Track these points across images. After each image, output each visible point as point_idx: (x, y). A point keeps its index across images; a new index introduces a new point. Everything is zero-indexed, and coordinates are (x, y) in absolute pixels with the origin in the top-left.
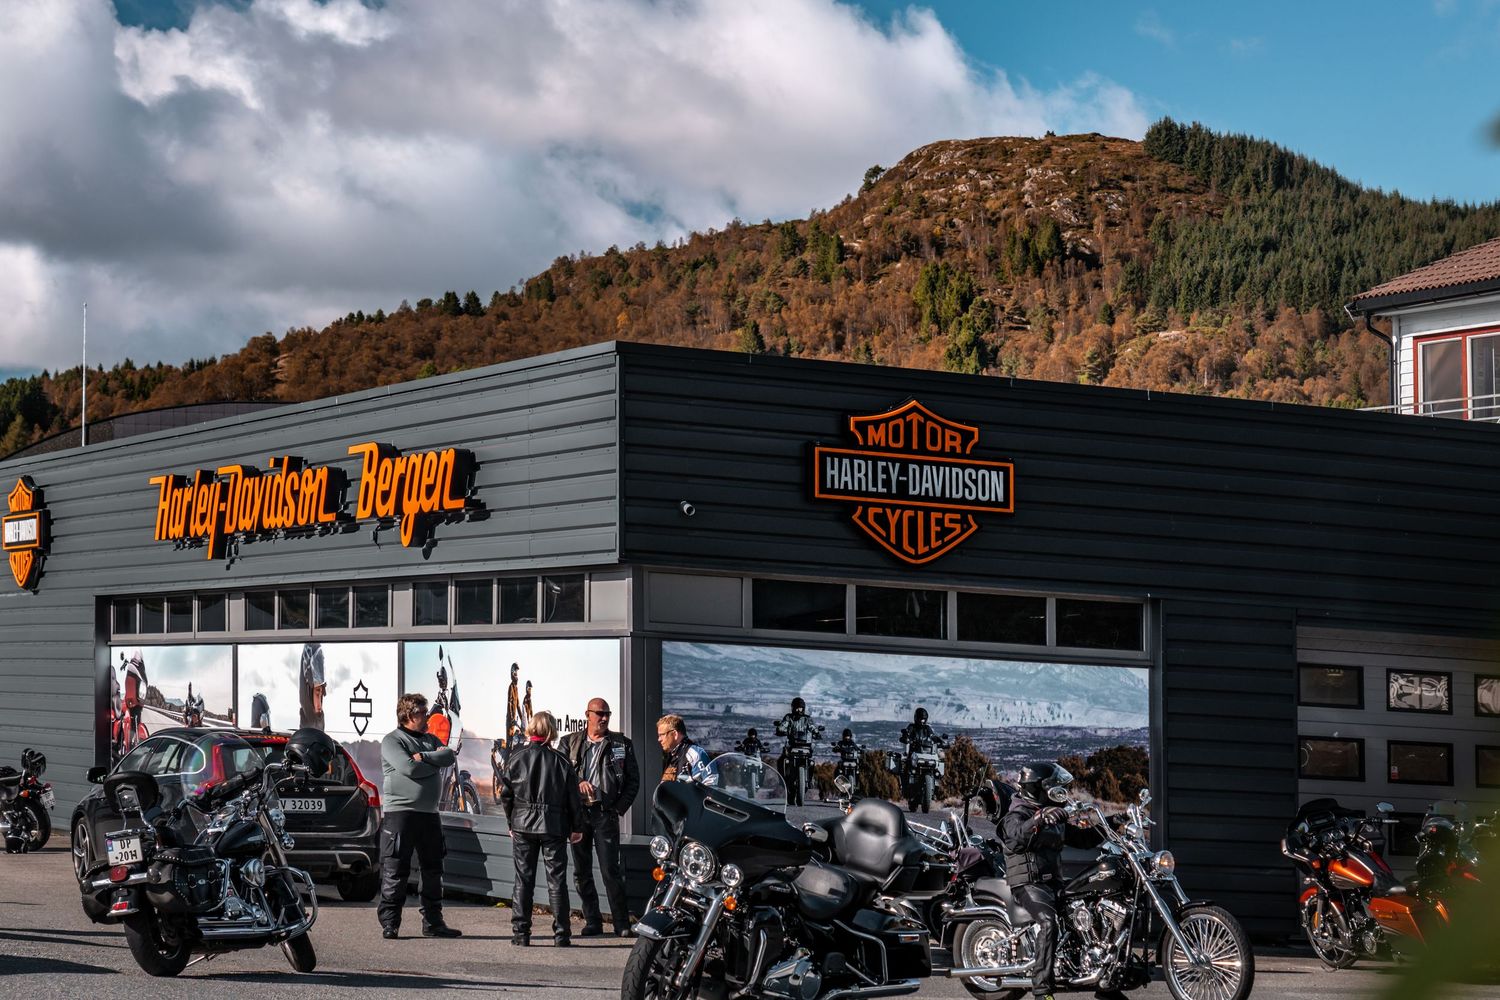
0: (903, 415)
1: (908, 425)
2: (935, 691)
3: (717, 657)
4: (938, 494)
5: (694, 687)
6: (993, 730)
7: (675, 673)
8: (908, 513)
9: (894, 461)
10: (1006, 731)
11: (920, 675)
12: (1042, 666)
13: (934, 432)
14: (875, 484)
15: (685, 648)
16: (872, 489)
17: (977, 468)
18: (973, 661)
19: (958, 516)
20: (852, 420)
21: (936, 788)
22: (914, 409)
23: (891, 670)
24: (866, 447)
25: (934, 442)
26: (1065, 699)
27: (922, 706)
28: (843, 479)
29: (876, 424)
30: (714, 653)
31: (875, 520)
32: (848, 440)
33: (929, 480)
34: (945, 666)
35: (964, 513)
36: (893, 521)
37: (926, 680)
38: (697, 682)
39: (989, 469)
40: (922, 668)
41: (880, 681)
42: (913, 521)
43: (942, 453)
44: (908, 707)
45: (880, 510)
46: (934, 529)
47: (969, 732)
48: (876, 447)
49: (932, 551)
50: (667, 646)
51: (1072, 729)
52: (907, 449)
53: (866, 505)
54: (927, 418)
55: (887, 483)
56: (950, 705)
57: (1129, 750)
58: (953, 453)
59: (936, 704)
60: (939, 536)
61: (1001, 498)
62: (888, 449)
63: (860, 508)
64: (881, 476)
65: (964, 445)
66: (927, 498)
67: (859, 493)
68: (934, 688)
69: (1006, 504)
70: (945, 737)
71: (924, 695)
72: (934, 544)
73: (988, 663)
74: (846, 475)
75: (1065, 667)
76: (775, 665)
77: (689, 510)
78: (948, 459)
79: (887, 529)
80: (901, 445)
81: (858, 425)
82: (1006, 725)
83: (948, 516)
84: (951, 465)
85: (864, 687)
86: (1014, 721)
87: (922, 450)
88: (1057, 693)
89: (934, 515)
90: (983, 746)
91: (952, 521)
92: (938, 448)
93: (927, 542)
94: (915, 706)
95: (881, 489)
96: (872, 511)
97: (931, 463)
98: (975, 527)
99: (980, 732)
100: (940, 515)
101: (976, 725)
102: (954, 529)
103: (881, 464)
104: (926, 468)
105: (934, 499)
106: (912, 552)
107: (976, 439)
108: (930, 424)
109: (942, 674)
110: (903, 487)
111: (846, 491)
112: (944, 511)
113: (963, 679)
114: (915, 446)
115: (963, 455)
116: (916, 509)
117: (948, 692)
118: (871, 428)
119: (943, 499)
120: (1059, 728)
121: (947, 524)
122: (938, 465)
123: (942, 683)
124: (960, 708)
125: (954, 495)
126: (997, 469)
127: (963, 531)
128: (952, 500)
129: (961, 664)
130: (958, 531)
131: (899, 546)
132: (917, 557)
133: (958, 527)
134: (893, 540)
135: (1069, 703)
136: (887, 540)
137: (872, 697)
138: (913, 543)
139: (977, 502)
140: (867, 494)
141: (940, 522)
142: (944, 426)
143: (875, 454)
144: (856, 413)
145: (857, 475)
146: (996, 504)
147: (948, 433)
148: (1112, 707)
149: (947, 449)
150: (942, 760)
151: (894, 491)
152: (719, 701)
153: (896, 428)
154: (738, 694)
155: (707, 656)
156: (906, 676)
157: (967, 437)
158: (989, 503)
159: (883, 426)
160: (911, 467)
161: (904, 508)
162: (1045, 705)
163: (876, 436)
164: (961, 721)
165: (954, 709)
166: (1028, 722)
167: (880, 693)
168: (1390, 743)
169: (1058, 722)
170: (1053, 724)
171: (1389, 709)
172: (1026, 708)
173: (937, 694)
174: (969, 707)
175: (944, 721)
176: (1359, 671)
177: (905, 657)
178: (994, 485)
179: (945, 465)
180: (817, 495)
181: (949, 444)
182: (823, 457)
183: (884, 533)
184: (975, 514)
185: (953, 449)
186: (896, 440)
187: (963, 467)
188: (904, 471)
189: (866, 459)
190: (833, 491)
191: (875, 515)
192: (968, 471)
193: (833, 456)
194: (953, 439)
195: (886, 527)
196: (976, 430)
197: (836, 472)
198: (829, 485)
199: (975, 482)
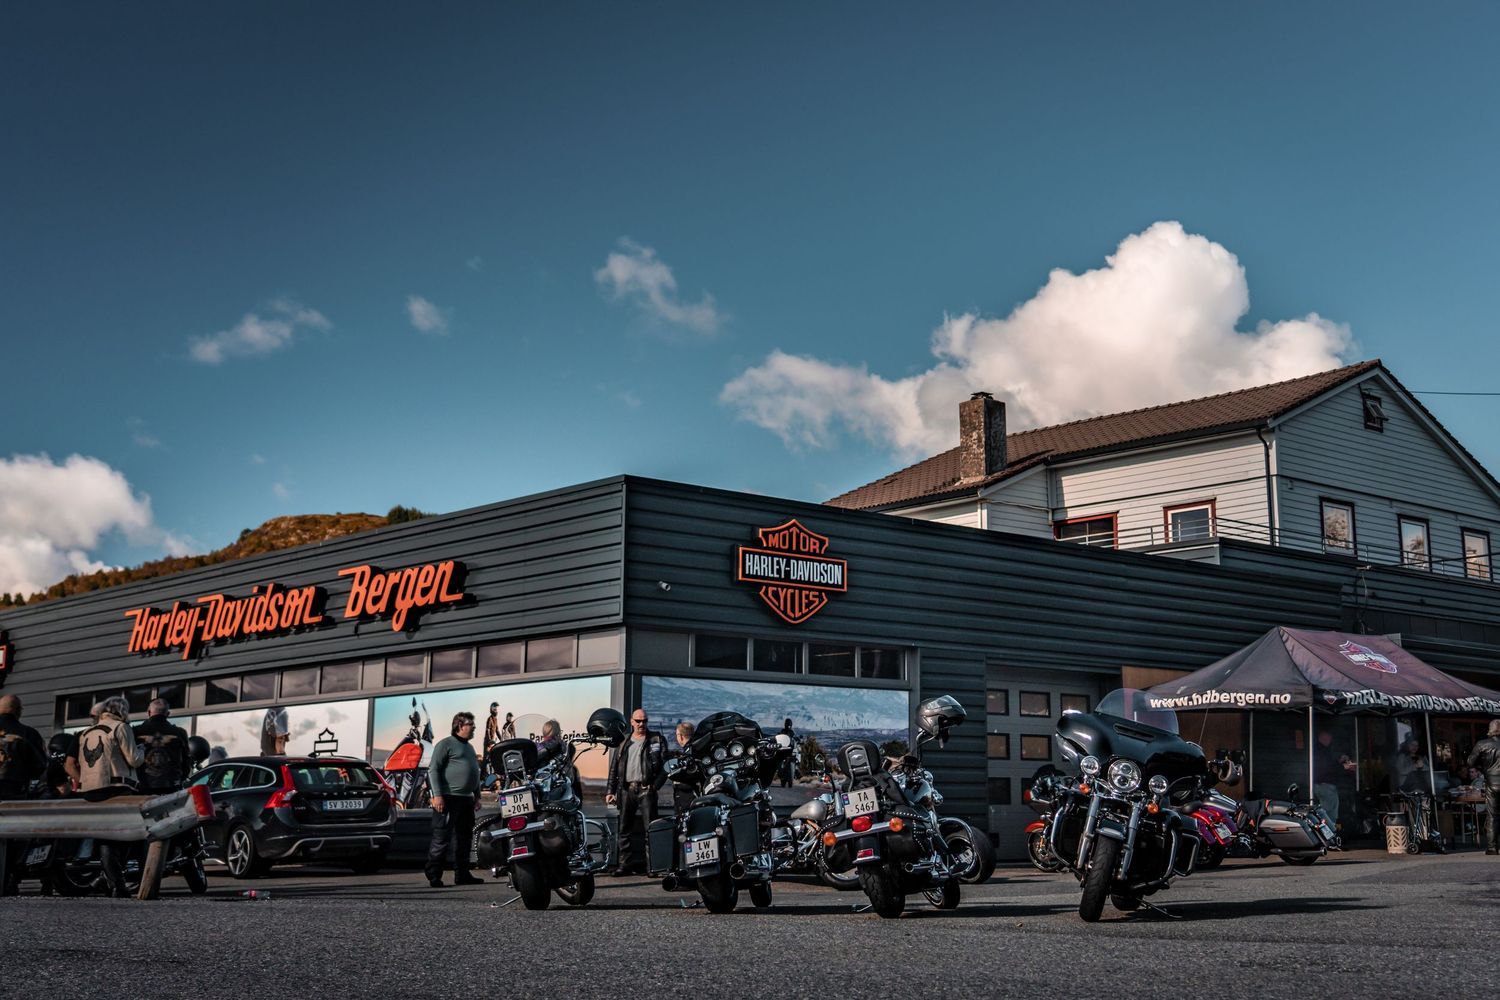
0: (788, 528)
1: (791, 534)
2: (796, 708)
3: (674, 687)
4: (807, 579)
5: (660, 707)
6: (827, 732)
7: (650, 697)
8: (790, 591)
9: (783, 557)
10: (834, 732)
11: (788, 696)
12: (853, 690)
13: (804, 538)
14: (773, 573)
15: (656, 681)
16: (771, 575)
17: (828, 563)
18: (817, 688)
19: (817, 593)
20: (761, 530)
21: (796, 771)
22: (794, 525)
23: (772, 694)
24: (767, 548)
25: (804, 547)
26: (865, 711)
27: (789, 717)
28: (755, 568)
29: (774, 533)
30: (672, 683)
31: (773, 595)
32: (757, 543)
33: (802, 570)
34: (803, 691)
35: (820, 591)
36: (782, 595)
37: (791, 700)
38: (661, 704)
39: (834, 563)
40: (789, 692)
41: (766, 701)
42: (793, 595)
43: (808, 553)
44: (781, 718)
45: (775, 589)
46: (804, 601)
47: (814, 733)
48: (773, 548)
49: (803, 615)
50: (646, 680)
51: (869, 730)
52: (790, 550)
53: (768, 585)
54: (801, 530)
55: (779, 571)
56: (805, 716)
57: (898, 743)
58: (814, 554)
59: (797, 715)
60: (807, 606)
61: (840, 583)
62: (779, 550)
63: (764, 587)
64: (776, 567)
65: (820, 548)
66: (800, 582)
67: (763, 577)
68: (795, 706)
69: (842, 586)
70: (801, 737)
71: (790, 710)
72: (804, 611)
73: (825, 689)
74: (757, 565)
75: (865, 690)
76: (708, 691)
77: (667, 587)
78: (811, 557)
79: (779, 603)
80: (787, 547)
81: (764, 533)
82: (835, 728)
83: (812, 593)
84: (814, 561)
85: (757, 705)
86: (839, 726)
87: (798, 551)
88: (861, 708)
89: (804, 593)
90: (822, 743)
91: (814, 596)
92: (807, 550)
93: (800, 610)
94: (785, 717)
95: (776, 576)
96: (770, 589)
97: (803, 559)
98: (826, 600)
99: (819, 733)
100: (807, 592)
101: (818, 729)
102: (814, 602)
103: (776, 559)
104: (800, 562)
105: (804, 582)
106: (792, 615)
107: (827, 544)
108: (802, 535)
109: (800, 696)
110: (787, 573)
111: (756, 576)
112: (810, 590)
113: (810, 699)
114: (794, 548)
115: (820, 555)
116: (795, 588)
117: (803, 708)
118: (770, 536)
119: (809, 582)
120: (862, 730)
121: (811, 598)
122: (807, 560)
123: (799, 702)
124: (810, 718)
125: (815, 580)
126: (838, 564)
127: (820, 602)
128: (814, 583)
129: (810, 690)
130: (817, 603)
131: (785, 612)
132: (795, 619)
133: (817, 600)
134: (782, 608)
135: (868, 714)
136: (779, 608)
137: (762, 712)
138: (793, 610)
139: (827, 584)
140: (768, 578)
141: (807, 597)
142: (810, 536)
143: (773, 552)
144: (762, 527)
145: (763, 566)
146: (837, 586)
147: (812, 540)
148: (890, 716)
149: (812, 551)
150: (799, 753)
151: (783, 576)
152: (674, 716)
153: (784, 536)
154: (685, 711)
155: (668, 686)
156: (781, 698)
157: (822, 543)
158: (833, 585)
159: (777, 534)
160: (792, 561)
161: (788, 587)
162: (854, 715)
163: (774, 541)
164: (811, 727)
165: (806, 719)
166: (846, 726)
167: (766, 709)
168: (1022, 735)
169: (861, 726)
170: (859, 727)
171: (1021, 715)
172: (845, 718)
173: (797, 709)
174: (815, 717)
175: (801, 727)
176: (1006, 692)
177: (780, 685)
178: (836, 574)
179: (811, 560)
180: (740, 578)
181: (812, 547)
182: (744, 553)
183: (777, 604)
184: (827, 592)
185: (815, 550)
186: (784, 544)
187: (820, 562)
188: (788, 565)
189: (768, 555)
190: (749, 576)
191: (773, 592)
192: (822, 565)
193: (749, 553)
194: (815, 544)
195: (778, 599)
196: (827, 539)
197: (751, 563)
198: (747, 572)
199: (826, 571)
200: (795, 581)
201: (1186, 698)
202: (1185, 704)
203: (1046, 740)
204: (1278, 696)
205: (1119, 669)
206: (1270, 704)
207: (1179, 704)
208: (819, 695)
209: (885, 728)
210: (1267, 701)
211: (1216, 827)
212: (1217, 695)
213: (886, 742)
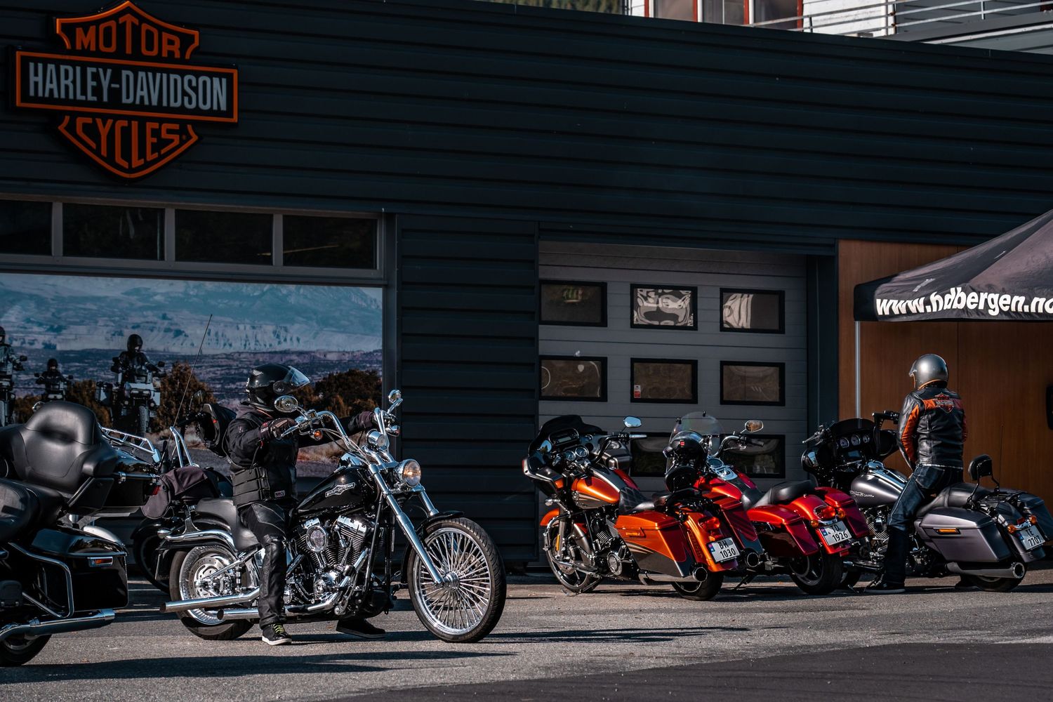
0: (115, 17)
1: (121, 28)
2: (151, 316)
4: (155, 103)
6: (213, 357)
8: (120, 124)
9: (105, 67)
10: (228, 356)
11: (134, 298)
12: (267, 287)
13: (150, 35)
14: (84, 92)
16: (80, 97)
17: (197, 75)
18: (192, 283)
19: (176, 127)
20: (58, 21)
21: (151, 419)
22: (128, 10)
23: (102, 293)
24: (73, 51)
25: (150, 47)
26: (292, 321)
27: (136, 332)
28: (48, 86)
29: (85, 26)
31: (84, 131)
32: (53, 44)
33: (144, 88)
34: (161, 289)
35: (183, 123)
36: (104, 132)
37: (140, 304)
39: (211, 75)
40: (137, 291)
41: (90, 306)
42: (126, 132)
43: (159, 58)
44: (121, 334)
45: (89, 120)
46: (150, 140)
47: (187, 358)
48: (85, 52)
49: (147, 164)
51: (300, 353)
52: (120, 53)
53: (74, 115)
54: (142, 20)
55: (97, 91)
56: (167, 330)
57: (360, 374)
58: (171, 58)
59: (152, 330)
60: (155, 148)
61: (223, 107)
62: (98, 53)
63: (67, 118)
64: (91, 83)
65: (183, 50)
66: (142, 107)
67: (66, 101)
68: (149, 313)
69: (229, 113)
70: (161, 365)
71: (137, 320)
72: (150, 157)
73: (209, 285)
74: (51, 81)
75: (292, 287)
78: (164, 64)
79: (99, 145)
80: (113, 49)
81: (63, 26)
82: (229, 350)
83: (165, 126)
84: (169, 72)
85: (71, 313)
86: (237, 346)
87: (137, 55)
88: (283, 315)
89: (150, 126)
90: (203, 374)
91: (169, 131)
92: (155, 52)
93: (142, 154)
94: (128, 332)
95: (91, 98)
96: (80, 121)
97: (146, 69)
98: (195, 138)
99: (199, 358)
100: (156, 125)
101: (195, 352)
102: (172, 141)
103: (90, 70)
104: (141, 74)
105: (150, 108)
106: (125, 164)
107: (196, 43)
108: (145, 27)
109: (158, 298)
110: (115, 94)
111: (51, 100)
112: (161, 121)
113: (181, 302)
114: (129, 51)
115: (182, 61)
116: (130, 118)
117: (164, 317)
118: (79, 31)
119: (160, 108)
120: (285, 353)
121: (164, 135)
122: (154, 71)
123: (158, 306)
124: (178, 333)
125: (173, 104)
126: (220, 76)
127: (182, 143)
128: (169, 109)
129: (179, 287)
130: (176, 142)
131: (110, 159)
132: (131, 170)
133: (176, 138)
134: (104, 152)
135: (297, 326)
136: (97, 152)
137: (81, 323)
138: (127, 155)
139: (197, 111)
140: (75, 102)
141: (156, 133)
142: (161, 29)
143: (83, 58)
144: (62, 14)
145: (63, 82)
146: (219, 113)
147: (165, 36)
148: (343, 330)
149: (165, 54)
150: (158, 390)
151: (105, 99)
153: (108, 30)
156: (118, 301)
157: (186, 40)
158: (210, 112)
159: (92, 29)
160: (124, 73)
161: (116, 118)
162: (270, 328)
163: (85, 39)
164: (179, 348)
165: (171, 334)
166: (252, 346)
167: (89, 319)
168: (633, 361)
169: (285, 346)
170: (279, 348)
171: (633, 326)
172: (250, 332)
173: (150, 319)
174: (188, 332)
175: (160, 348)
176: (603, 287)
177: (117, 280)
178: (216, 93)
179: (162, 71)
180: (18, 103)
181: (166, 48)
182: (25, 62)
183: (94, 145)
184: (195, 124)
185: (171, 53)
186: (108, 44)
187: (182, 73)
188: (116, 78)
189: (73, 64)
190: (37, 99)
191: (85, 125)
192: (187, 78)
193: (36, 61)
194: (171, 42)
195: (96, 139)
196: (196, 33)
197: (40, 79)
198: (32, 93)
199: (195, 89)
200: (132, 107)
201: (922, 300)
202: (921, 310)
203: (689, 366)
204: (1042, 300)
205: (833, 246)
206: (1030, 313)
207: (913, 310)
208: (196, 296)
209: (335, 349)
210: (1026, 309)
211: (821, 526)
212: (963, 295)
213: (335, 372)
